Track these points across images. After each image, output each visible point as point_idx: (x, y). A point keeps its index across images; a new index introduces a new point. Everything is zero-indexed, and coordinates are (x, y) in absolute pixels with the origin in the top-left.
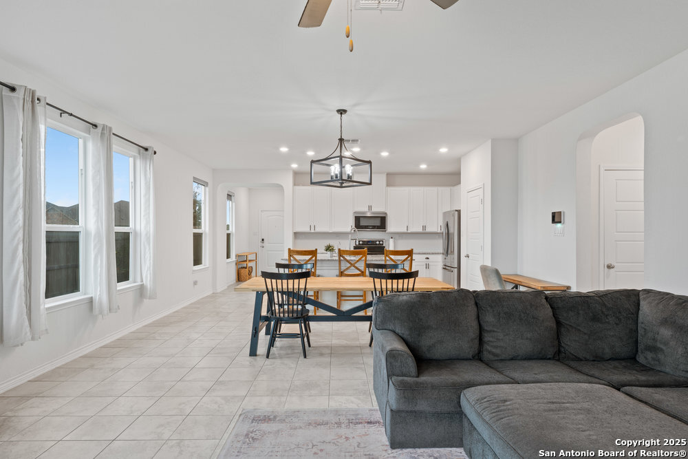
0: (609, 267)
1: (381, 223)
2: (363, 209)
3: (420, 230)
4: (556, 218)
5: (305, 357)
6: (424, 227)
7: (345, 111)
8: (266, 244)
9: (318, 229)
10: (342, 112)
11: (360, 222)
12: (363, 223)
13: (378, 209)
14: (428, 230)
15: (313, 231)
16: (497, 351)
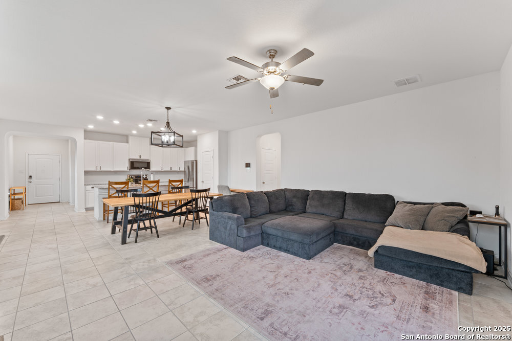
0: (264, 183)
1: (147, 165)
2: (135, 157)
3: (169, 169)
4: (248, 165)
5: (158, 237)
6: (171, 168)
7: (170, 108)
8: (33, 179)
9: (103, 169)
10: (168, 108)
11: (134, 165)
12: (135, 165)
13: (144, 157)
14: (173, 169)
15: (98, 170)
16: (255, 213)
